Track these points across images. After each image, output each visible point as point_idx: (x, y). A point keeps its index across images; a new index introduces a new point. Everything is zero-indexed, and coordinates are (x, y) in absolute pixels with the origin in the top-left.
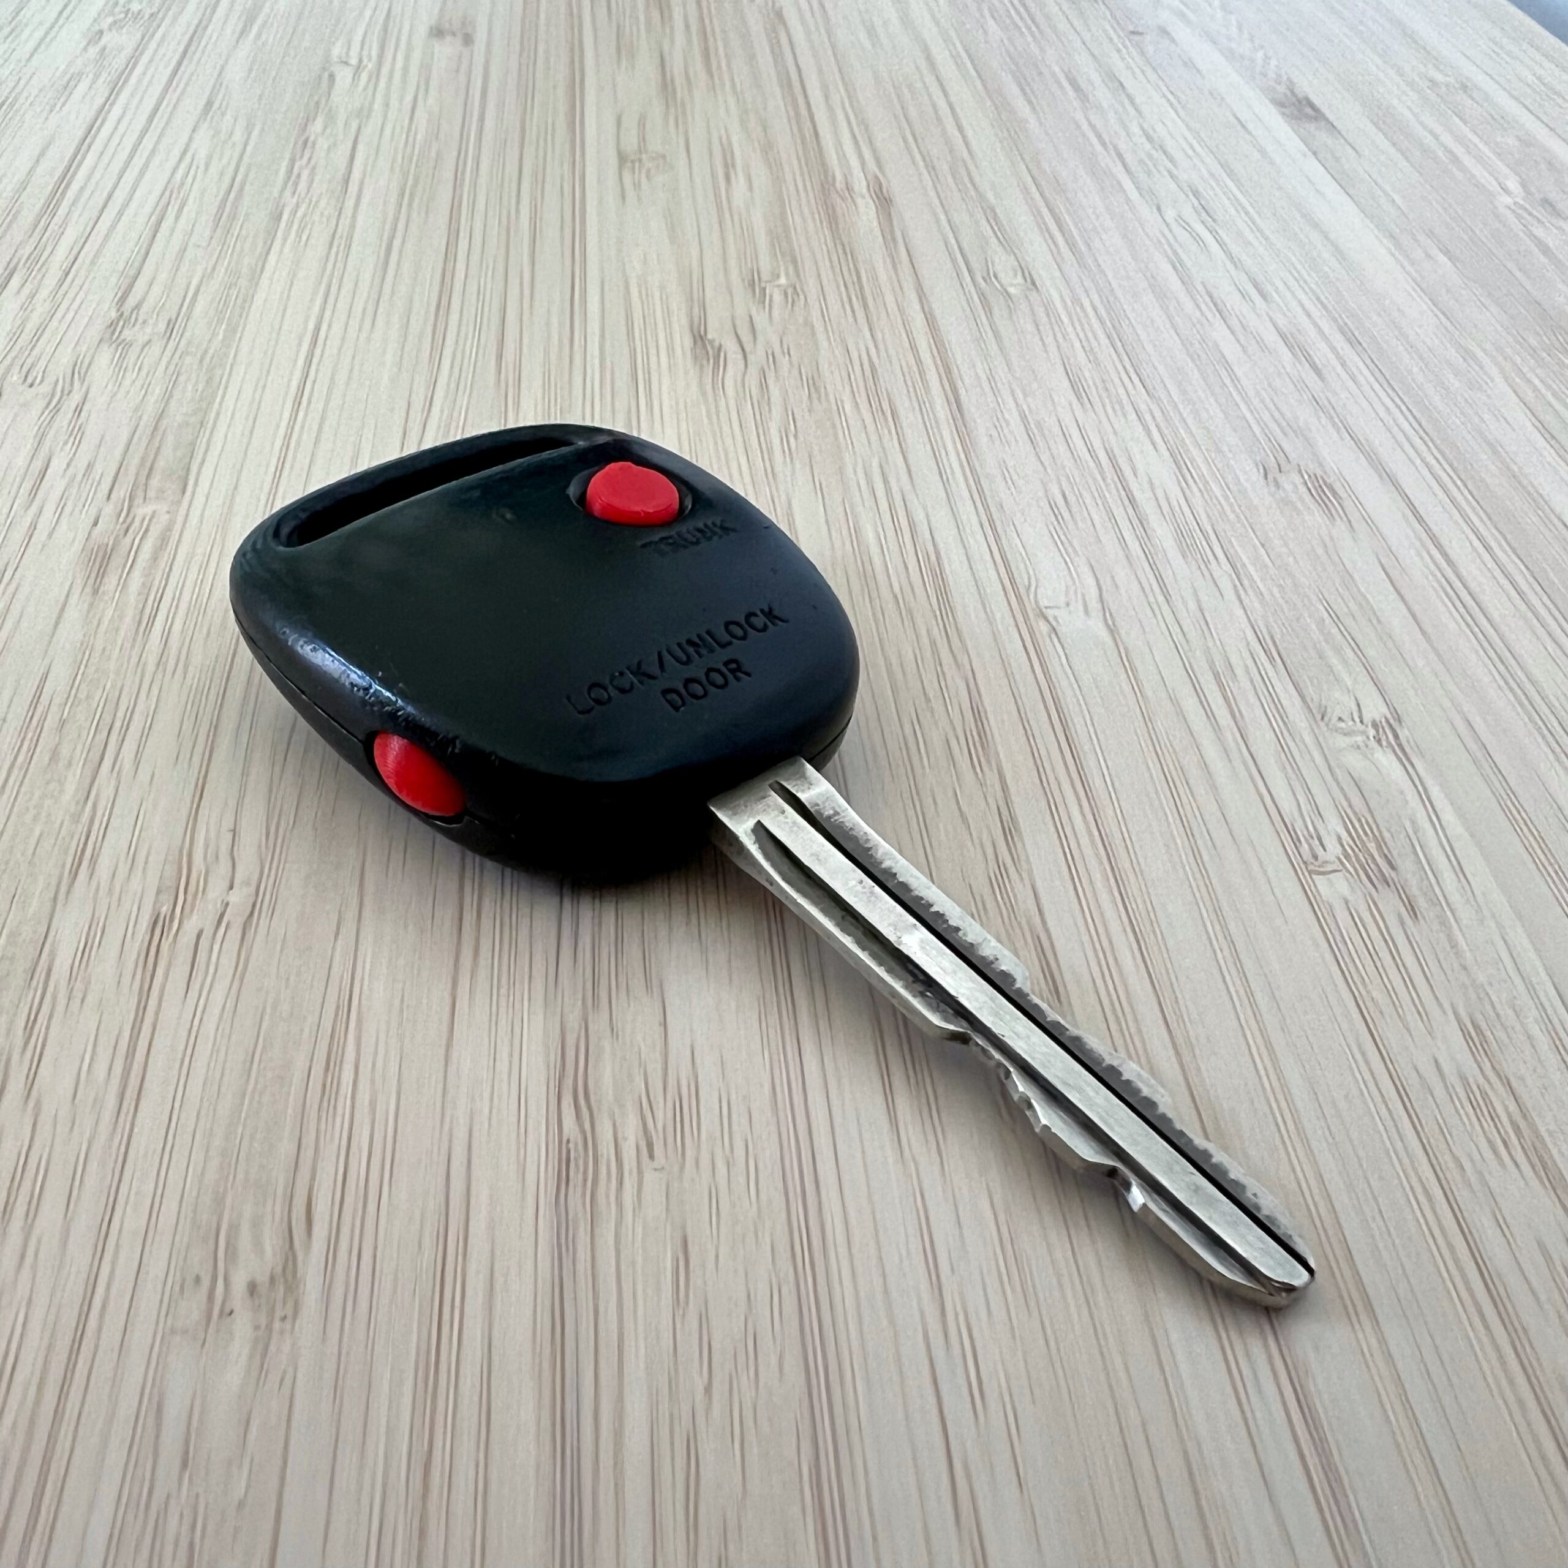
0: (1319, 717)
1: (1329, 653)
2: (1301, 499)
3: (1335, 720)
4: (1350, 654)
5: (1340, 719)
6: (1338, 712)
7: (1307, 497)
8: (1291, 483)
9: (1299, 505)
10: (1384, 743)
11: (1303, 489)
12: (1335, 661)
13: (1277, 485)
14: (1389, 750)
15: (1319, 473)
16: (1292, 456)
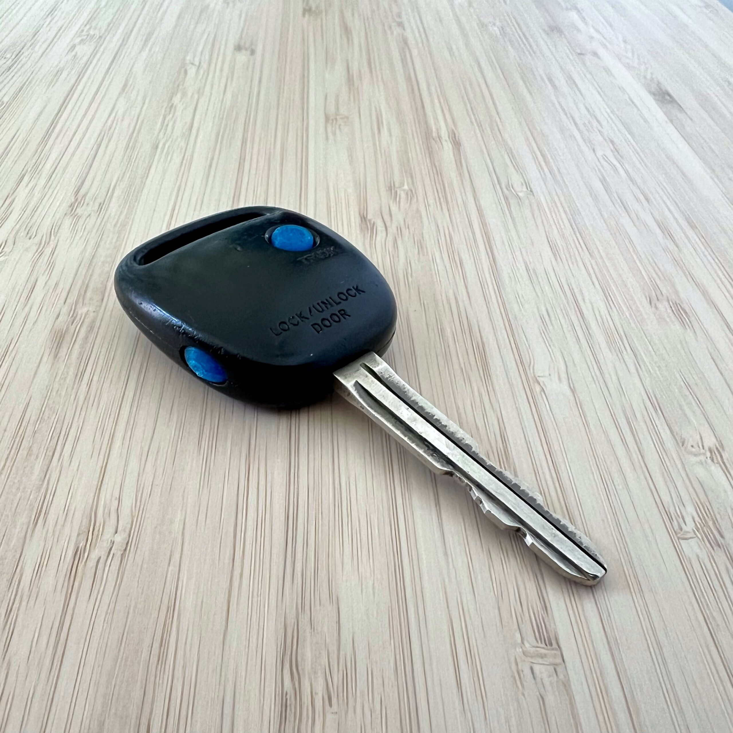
0: (681, 444)
1: (685, 408)
2: (669, 317)
3: (689, 446)
4: (696, 408)
5: (692, 446)
6: (691, 442)
7: (672, 315)
8: (663, 307)
9: (668, 320)
10: (715, 461)
11: (669, 311)
12: (688, 411)
13: (656, 308)
14: (717, 465)
15: (678, 302)
16: (664, 291)
